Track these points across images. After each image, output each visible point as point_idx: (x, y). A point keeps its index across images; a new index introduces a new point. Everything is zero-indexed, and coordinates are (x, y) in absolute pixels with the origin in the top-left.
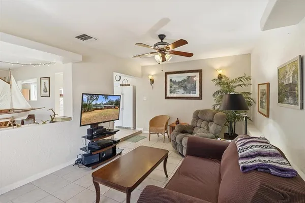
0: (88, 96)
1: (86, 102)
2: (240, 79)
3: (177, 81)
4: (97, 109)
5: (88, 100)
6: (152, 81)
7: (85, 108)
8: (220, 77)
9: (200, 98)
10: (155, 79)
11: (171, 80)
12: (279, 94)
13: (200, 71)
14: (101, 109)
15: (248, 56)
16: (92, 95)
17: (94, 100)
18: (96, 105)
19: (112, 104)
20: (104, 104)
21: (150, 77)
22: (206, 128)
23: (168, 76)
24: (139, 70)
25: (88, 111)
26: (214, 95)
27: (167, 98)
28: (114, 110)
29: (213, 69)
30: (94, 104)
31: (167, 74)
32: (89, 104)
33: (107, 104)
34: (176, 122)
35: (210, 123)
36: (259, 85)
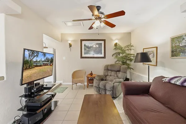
0: (30, 51)
1: (28, 59)
2: (128, 46)
3: (89, 46)
4: (37, 66)
5: (29, 56)
6: (70, 46)
7: (27, 65)
8: (116, 45)
9: (104, 57)
10: (72, 43)
11: (85, 45)
12: (172, 52)
13: (104, 40)
14: (41, 66)
15: (129, 34)
16: (33, 52)
17: (34, 57)
18: (36, 62)
19: (48, 62)
20: (43, 62)
21: (69, 42)
22: (116, 75)
23: (83, 42)
24: (60, 36)
25: (29, 68)
26: (113, 56)
27: (82, 57)
28: (49, 67)
29: (112, 40)
30: (35, 61)
31: (82, 40)
32: (30, 61)
33: (45, 61)
34: (91, 74)
35: (117, 72)
36: (144, 49)
